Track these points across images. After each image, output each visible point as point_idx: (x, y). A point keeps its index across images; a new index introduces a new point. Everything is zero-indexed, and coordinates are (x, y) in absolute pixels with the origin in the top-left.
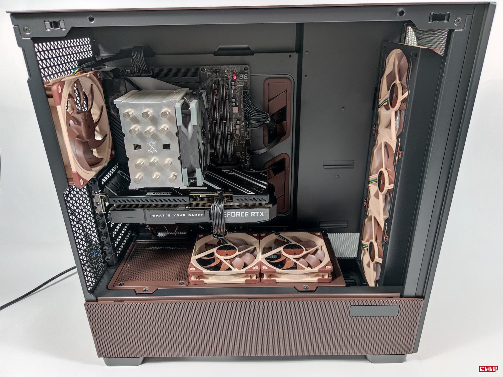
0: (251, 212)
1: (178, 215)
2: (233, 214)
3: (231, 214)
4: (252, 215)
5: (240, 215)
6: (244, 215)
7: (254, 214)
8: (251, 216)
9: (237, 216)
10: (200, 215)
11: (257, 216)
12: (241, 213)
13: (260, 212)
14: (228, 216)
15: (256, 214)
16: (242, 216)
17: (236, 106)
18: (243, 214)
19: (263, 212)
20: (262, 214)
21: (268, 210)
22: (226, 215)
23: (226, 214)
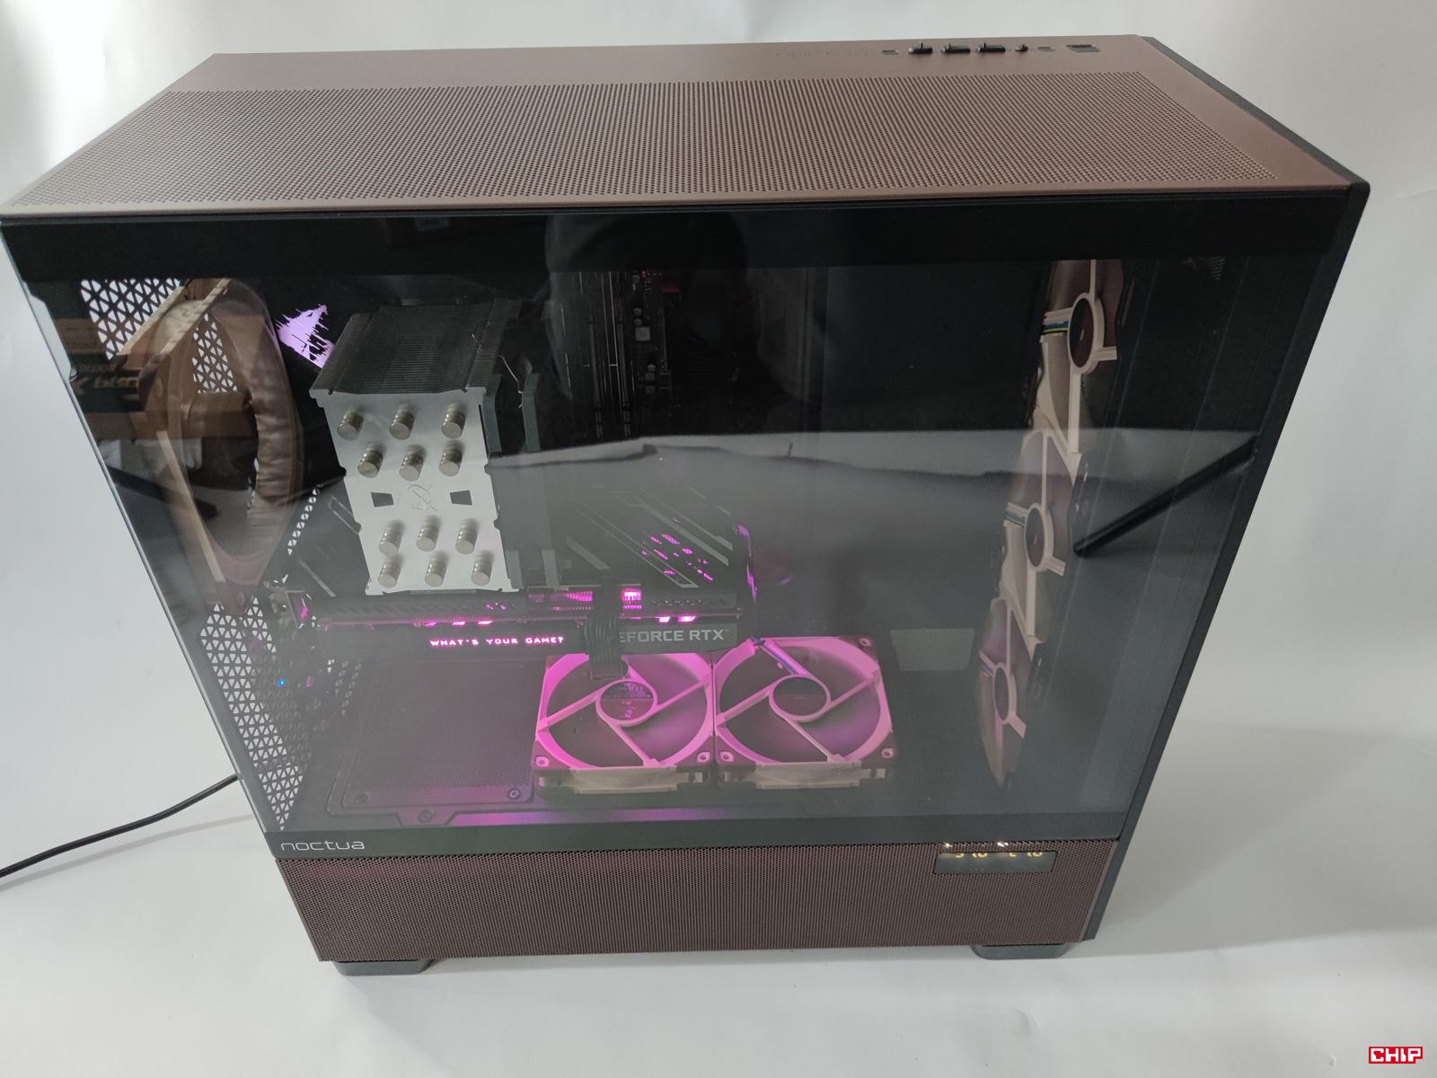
0: (691, 632)
1: (498, 642)
2: (644, 637)
3: (636, 635)
4: (694, 637)
5: (662, 637)
6: (673, 638)
7: (699, 634)
8: (691, 639)
9: (653, 640)
10: (557, 640)
11: (706, 638)
12: (665, 633)
13: (715, 631)
14: (629, 640)
15: (702, 635)
16: (665, 639)
17: (645, 324)
18: (671, 636)
19: (721, 631)
20: (718, 635)
21: (734, 626)
22: (626, 638)
23: (626, 636)
